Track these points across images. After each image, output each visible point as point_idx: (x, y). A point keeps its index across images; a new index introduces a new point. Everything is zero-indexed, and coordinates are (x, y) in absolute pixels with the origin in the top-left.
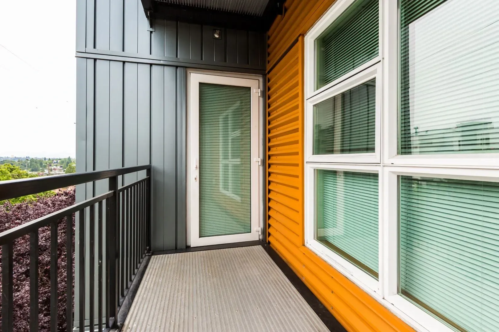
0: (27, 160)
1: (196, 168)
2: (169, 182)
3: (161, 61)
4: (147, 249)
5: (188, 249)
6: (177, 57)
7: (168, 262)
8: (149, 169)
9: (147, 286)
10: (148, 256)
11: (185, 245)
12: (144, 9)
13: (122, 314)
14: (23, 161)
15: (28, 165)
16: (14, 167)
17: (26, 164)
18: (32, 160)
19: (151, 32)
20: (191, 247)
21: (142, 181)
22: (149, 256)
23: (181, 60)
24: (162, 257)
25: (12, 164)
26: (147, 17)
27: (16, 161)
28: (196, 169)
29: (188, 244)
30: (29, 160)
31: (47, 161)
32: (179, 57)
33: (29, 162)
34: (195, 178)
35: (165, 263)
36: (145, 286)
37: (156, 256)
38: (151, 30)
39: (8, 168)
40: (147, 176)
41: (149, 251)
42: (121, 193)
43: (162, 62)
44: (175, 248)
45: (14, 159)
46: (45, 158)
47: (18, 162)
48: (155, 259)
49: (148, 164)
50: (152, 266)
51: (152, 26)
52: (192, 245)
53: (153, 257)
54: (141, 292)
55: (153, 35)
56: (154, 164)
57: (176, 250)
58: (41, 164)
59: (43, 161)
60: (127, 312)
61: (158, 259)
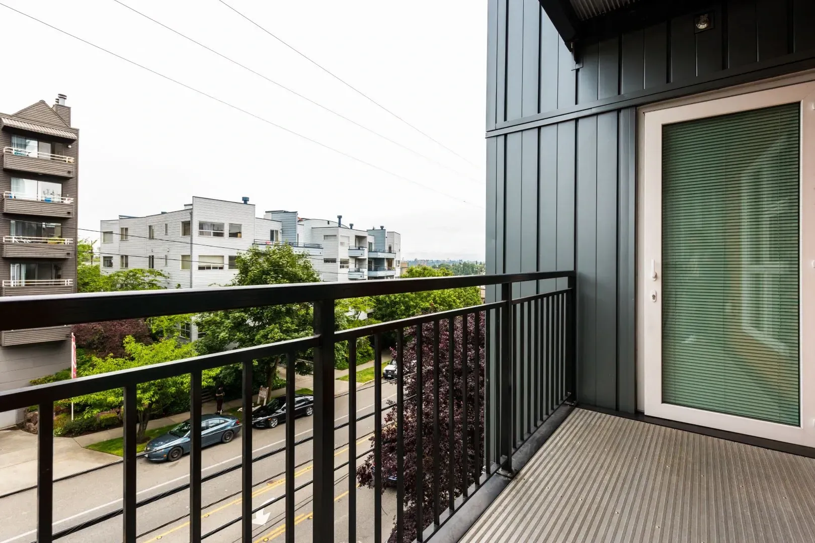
0: (460, 263)
1: (656, 277)
2: (606, 298)
3: (593, 109)
4: (568, 395)
5: (638, 415)
6: (619, 93)
7: (598, 424)
8: (572, 276)
9: (558, 442)
10: (570, 405)
11: (633, 408)
12: (565, 41)
13: (520, 461)
14: (457, 264)
15: (461, 269)
16: (448, 271)
17: (459, 269)
18: (465, 264)
19: (577, 70)
20: (645, 414)
21: (562, 292)
22: (570, 407)
23: (627, 96)
24: (591, 414)
25: (447, 269)
26: (570, 50)
27: (451, 265)
28: (655, 279)
29: (639, 408)
30: (462, 263)
31: (478, 264)
32: (622, 92)
33: (462, 266)
34: (654, 297)
35: (593, 423)
36: (556, 442)
37: (581, 410)
38: (577, 67)
39: (443, 273)
40: (569, 287)
41: (572, 398)
42: (518, 306)
43: (594, 111)
44: (615, 408)
45: (449, 263)
46: (476, 262)
47: (453, 265)
48: (578, 414)
49: (572, 269)
50: (572, 421)
51: (578, 60)
52: (647, 412)
53: (577, 409)
54: (549, 446)
55: (580, 74)
56: (580, 269)
57: (616, 410)
58: (473, 268)
59: (474, 265)
60: (526, 461)
61: (583, 414)
